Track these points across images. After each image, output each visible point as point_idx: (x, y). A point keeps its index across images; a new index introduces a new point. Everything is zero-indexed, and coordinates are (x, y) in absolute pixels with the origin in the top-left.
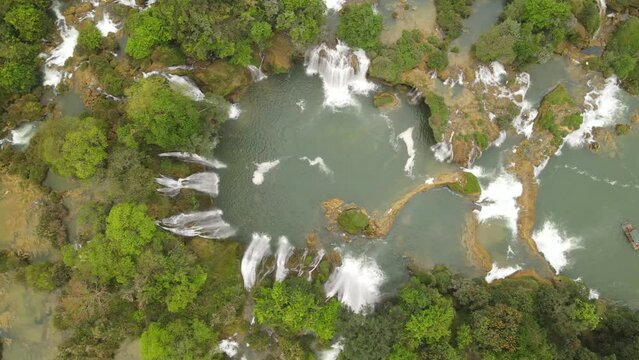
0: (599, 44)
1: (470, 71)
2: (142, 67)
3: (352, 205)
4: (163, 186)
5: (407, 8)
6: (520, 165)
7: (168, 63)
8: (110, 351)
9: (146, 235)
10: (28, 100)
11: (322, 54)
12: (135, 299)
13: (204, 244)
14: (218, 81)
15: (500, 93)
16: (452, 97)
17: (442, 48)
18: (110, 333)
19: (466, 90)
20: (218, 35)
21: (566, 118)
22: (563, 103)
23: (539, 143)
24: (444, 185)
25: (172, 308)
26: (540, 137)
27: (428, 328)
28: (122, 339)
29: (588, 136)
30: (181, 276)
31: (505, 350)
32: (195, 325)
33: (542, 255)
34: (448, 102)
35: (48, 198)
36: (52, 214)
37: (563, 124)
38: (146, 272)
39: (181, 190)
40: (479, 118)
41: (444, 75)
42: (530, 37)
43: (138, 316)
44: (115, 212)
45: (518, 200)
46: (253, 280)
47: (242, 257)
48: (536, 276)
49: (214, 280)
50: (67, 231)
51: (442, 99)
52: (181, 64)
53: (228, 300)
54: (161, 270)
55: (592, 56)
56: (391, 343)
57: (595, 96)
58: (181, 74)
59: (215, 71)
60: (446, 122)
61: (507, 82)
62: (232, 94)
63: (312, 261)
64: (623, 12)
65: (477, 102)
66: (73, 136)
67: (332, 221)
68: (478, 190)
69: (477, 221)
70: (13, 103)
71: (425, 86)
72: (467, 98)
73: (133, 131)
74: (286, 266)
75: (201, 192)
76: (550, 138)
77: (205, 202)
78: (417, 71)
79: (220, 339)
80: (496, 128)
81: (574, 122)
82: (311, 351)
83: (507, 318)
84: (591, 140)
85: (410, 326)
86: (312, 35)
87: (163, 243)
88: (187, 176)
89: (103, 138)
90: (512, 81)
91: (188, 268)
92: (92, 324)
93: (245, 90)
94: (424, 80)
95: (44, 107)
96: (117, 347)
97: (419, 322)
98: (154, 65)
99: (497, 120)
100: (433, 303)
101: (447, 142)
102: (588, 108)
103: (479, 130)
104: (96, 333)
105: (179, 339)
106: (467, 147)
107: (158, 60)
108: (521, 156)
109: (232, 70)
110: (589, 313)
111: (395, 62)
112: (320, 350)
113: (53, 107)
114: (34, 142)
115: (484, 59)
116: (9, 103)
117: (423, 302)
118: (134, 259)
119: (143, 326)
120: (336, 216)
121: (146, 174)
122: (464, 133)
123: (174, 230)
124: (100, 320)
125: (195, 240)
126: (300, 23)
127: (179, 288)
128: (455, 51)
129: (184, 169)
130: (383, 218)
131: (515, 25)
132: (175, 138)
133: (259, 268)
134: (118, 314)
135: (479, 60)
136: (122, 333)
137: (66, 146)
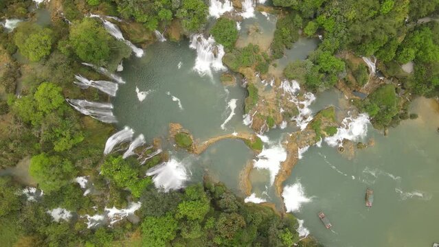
0: (365, 92)
1: (279, 80)
2: (92, 10)
3: (187, 131)
4: (79, 81)
5: (257, 31)
6: (290, 144)
7: (107, 13)
8: (16, 159)
9: (55, 104)
10: (21, 6)
11: (199, 40)
12: (40, 136)
13: (91, 121)
14: (134, 32)
15: (291, 99)
16: (264, 91)
17: (268, 61)
18: (18, 149)
19: (273, 90)
20: (137, 9)
21: (327, 127)
22: (330, 118)
23: (306, 136)
24: (242, 139)
25: (57, 148)
26: (308, 132)
27: (189, 211)
28: (25, 155)
29: (340, 142)
30: (67, 133)
31: (226, 237)
32: (65, 162)
33: (283, 198)
34: (260, 93)
35: (13, 64)
36: (11, 74)
37: (324, 130)
38: (48, 124)
39: (90, 87)
40: (274, 108)
41: (263, 77)
42: (316, 74)
43: (37, 146)
44: (44, 85)
45: (282, 163)
46: (110, 151)
47: (111, 136)
48: (274, 208)
49: (88, 143)
50: (16, 86)
51: (257, 90)
52: (115, 16)
53: (90, 156)
54: (57, 126)
55: (357, 97)
56: (166, 210)
57: (349, 121)
58: (113, 22)
59: (133, 27)
60: (254, 104)
61: (298, 94)
62: (142, 43)
63: (151, 153)
64: (389, 78)
65: (275, 99)
66: (34, 37)
67: (172, 136)
68: (261, 149)
69: (252, 166)
70: (12, 4)
71: (251, 79)
72: (271, 95)
73: (68, 46)
74: (134, 151)
75: (103, 92)
76: (314, 135)
77: (104, 98)
78: (249, 69)
79: (79, 175)
80: (281, 118)
81: (332, 131)
82: (126, 200)
83: (236, 222)
84: (341, 145)
85: (180, 206)
86: (194, 27)
87: (64, 112)
88: (96, 80)
89: (49, 43)
90: (302, 95)
91: (73, 131)
92: (11, 141)
93: (151, 43)
94: (251, 76)
95: (28, 12)
96: (21, 158)
97: (186, 206)
98: (98, 11)
99: (284, 114)
100: (199, 199)
101: (251, 115)
102: (343, 126)
103: (272, 115)
104: (11, 146)
105: (53, 166)
106: (261, 122)
107: (101, 9)
108: (293, 139)
109: (144, 30)
110: (288, 238)
111: (238, 59)
112: (131, 201)
113: (33, 15)
114: (16, 30)
115: (289, 77)
116: (11, 3)
117: (195, 196)
118: (44, 114)
119: (39, 153)
120: (175, 133)
121: (69, 71)
122: (262, 114)
123: (76, 108)
124: (16, 141)
125: (86, 117)
126: (189, 18)
127: (63, 139)
128: (275, 66)
129: (95, 76)
130: (201, 144)
131: (311, 64)
132: (90, 57)
133: (117, 145)
134: (27, 141)
135: (286, 77)
136: (25, 152)
137: (27, 41)
